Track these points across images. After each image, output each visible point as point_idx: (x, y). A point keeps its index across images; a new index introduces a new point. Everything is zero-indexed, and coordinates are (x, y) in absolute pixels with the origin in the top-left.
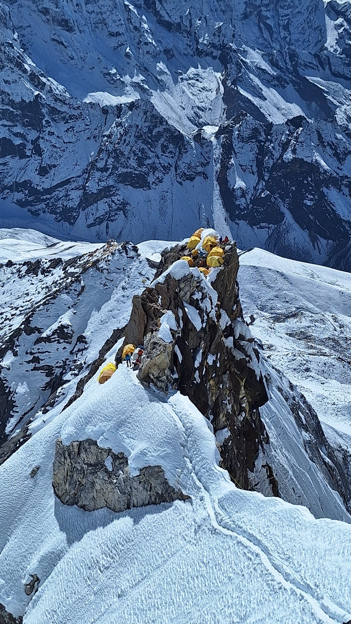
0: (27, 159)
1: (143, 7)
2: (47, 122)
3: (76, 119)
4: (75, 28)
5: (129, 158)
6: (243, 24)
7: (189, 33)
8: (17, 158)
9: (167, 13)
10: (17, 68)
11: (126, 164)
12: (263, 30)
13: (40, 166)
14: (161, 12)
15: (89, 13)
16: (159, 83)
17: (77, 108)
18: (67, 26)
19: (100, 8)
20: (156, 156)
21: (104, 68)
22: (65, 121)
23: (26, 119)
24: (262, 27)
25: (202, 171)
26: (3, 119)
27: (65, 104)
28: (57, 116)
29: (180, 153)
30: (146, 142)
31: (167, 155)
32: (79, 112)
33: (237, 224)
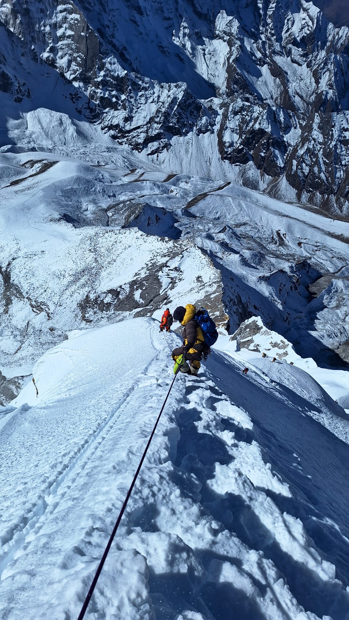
0: (118, 111)
4: (144, 13)
7: (211, 21)
8: (113, 110)
9: (200, 6)
13: (125, 116)
14: (196, 5)
18: (140, 11)
20: (187, 117)
23: (119, 87)
25: (210, 129)
31: (192, 117)
33: (224, 162)
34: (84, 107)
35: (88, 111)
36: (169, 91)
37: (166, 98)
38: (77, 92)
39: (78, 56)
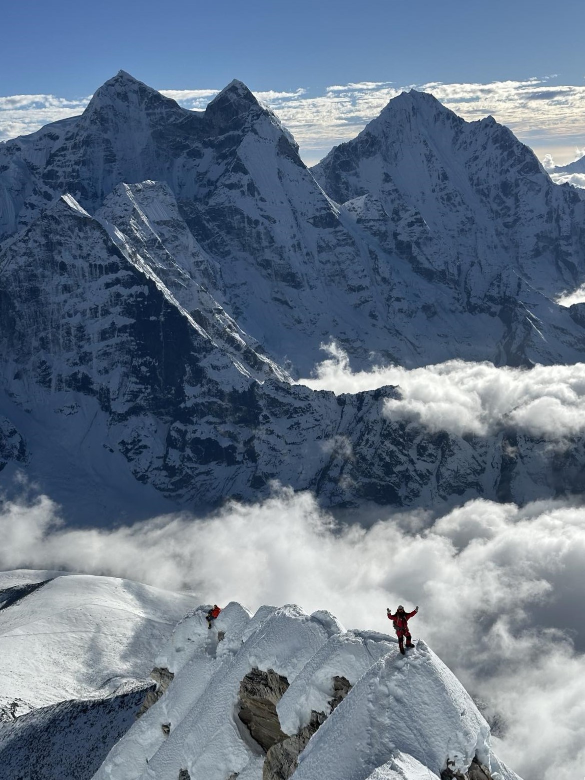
0: (238, 466)
1: (395, 252)
2: (265, 417)
3: (303, 412)
4: (303, 283)
5: (372, 464)
6: (534, 263)
7: (456, 283)
8: (225, 464)
9: (427, 259)
10: (229, 344)
11: (369, 472)
12: (563, 270)
13: (254, 475)
14: (419, 258)
15: (323, 263)
16: (416, 350)
17: (304, 398)
18: (294, 281)
19: (337, 257)
20: (410, 460)
21: (341, 333)
22: (288, 416)
23: (238, 414)
24: (561, 266)
25: (475, 481)
26: (209, 414)
27: (289, 394)
28: (277, 409)
29: (443, 456)
30: (395, 442)
31: (425, 459)
32: (306, 403)
34: (154, 466)
35: (164, 473)
36: (359, 409)
37: (353, 425)
38: (139, 435)
39: (142, 364)
